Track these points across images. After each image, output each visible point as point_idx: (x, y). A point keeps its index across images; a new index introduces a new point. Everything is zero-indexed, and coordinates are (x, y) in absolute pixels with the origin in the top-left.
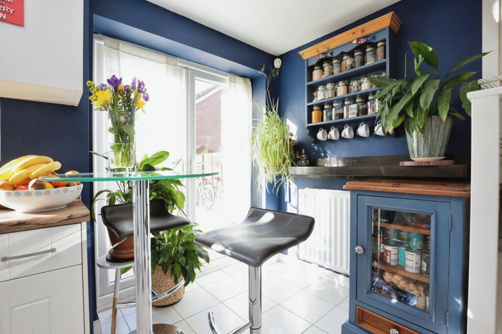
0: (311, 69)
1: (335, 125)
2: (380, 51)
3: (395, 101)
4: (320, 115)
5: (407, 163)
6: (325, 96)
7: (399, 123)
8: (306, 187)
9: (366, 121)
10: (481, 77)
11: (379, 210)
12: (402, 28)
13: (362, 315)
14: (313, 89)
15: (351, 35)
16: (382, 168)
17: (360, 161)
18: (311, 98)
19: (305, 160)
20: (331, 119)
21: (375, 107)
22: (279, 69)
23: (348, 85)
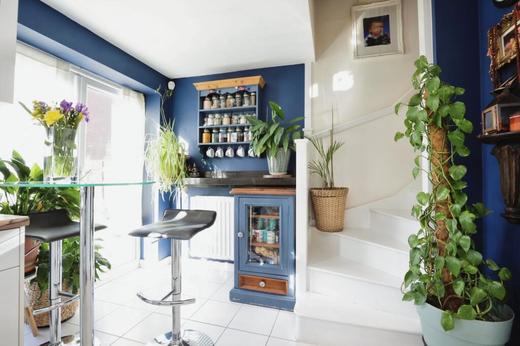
0: (203, 99)
1: (221, 146)
2: (253, 98)
3: (262, 136)
4: (210, 136)
5: (267, 176)
6: (213, 122)
7: (263, 151)
8: (197, 195)
9: (243, 145)
10: (304, 128)
11: (251, 207)
12: (265, 85)
13: (243, 280)
14: (204, 115)
15: (234, 83)
16: (253, 179)
17: (238, 174)
18: (202, 122)
19: (196, 172)
20: (218, 141)
21: (249, 137)
22: (173, 90)
23: (231, 118)
